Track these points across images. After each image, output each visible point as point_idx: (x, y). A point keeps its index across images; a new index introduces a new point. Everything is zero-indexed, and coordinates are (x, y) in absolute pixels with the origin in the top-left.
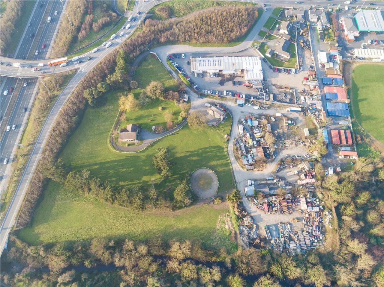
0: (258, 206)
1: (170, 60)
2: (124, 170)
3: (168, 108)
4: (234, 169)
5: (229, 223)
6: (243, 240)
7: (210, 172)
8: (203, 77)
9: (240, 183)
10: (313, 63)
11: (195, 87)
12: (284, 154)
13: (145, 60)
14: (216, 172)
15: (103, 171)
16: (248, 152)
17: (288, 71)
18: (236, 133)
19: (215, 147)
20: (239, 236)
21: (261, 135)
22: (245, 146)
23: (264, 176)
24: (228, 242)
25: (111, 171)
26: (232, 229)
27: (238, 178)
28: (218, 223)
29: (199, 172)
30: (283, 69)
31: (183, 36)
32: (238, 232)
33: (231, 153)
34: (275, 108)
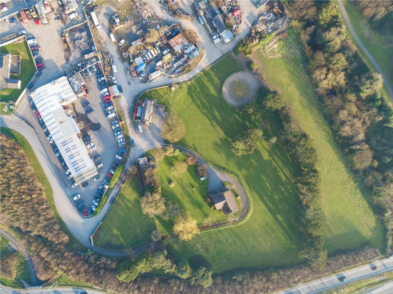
0: (239, 22)
1: (92, 212)
2: (268, 185)
3: (166, 177)
4: (209, 64)
5: (270, 45)
6: (282, 24)
7: (224, 89)
8: (99, 155)
9: (222, 51)
10: (5, 20)
11: (120, 158)
12: (162, 14)
13: (108, 246)
14: (222, 83)
15: (280, 206)
16: (182, 56)
17: (35, 48)
18: (163, 78)
19: (191, 97)
20: (279, 30)
21: (152, 48)
22: (175, 61)
23: (200, 29)
24: (289, 39)
25: (276, 197)
26: (275, 40)
27: (217, 55)
28: (275, 56)
29: (230, 101)
30: (35, 57)
31: (44, 213)
32: (276, 33)
33: (191, 75)
34: (104, 45)
